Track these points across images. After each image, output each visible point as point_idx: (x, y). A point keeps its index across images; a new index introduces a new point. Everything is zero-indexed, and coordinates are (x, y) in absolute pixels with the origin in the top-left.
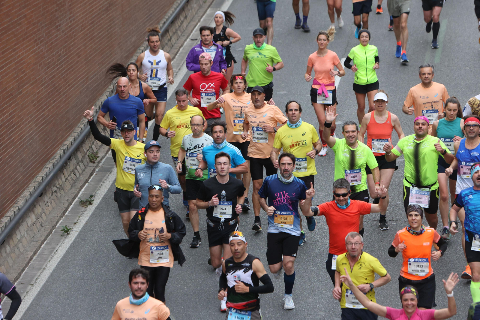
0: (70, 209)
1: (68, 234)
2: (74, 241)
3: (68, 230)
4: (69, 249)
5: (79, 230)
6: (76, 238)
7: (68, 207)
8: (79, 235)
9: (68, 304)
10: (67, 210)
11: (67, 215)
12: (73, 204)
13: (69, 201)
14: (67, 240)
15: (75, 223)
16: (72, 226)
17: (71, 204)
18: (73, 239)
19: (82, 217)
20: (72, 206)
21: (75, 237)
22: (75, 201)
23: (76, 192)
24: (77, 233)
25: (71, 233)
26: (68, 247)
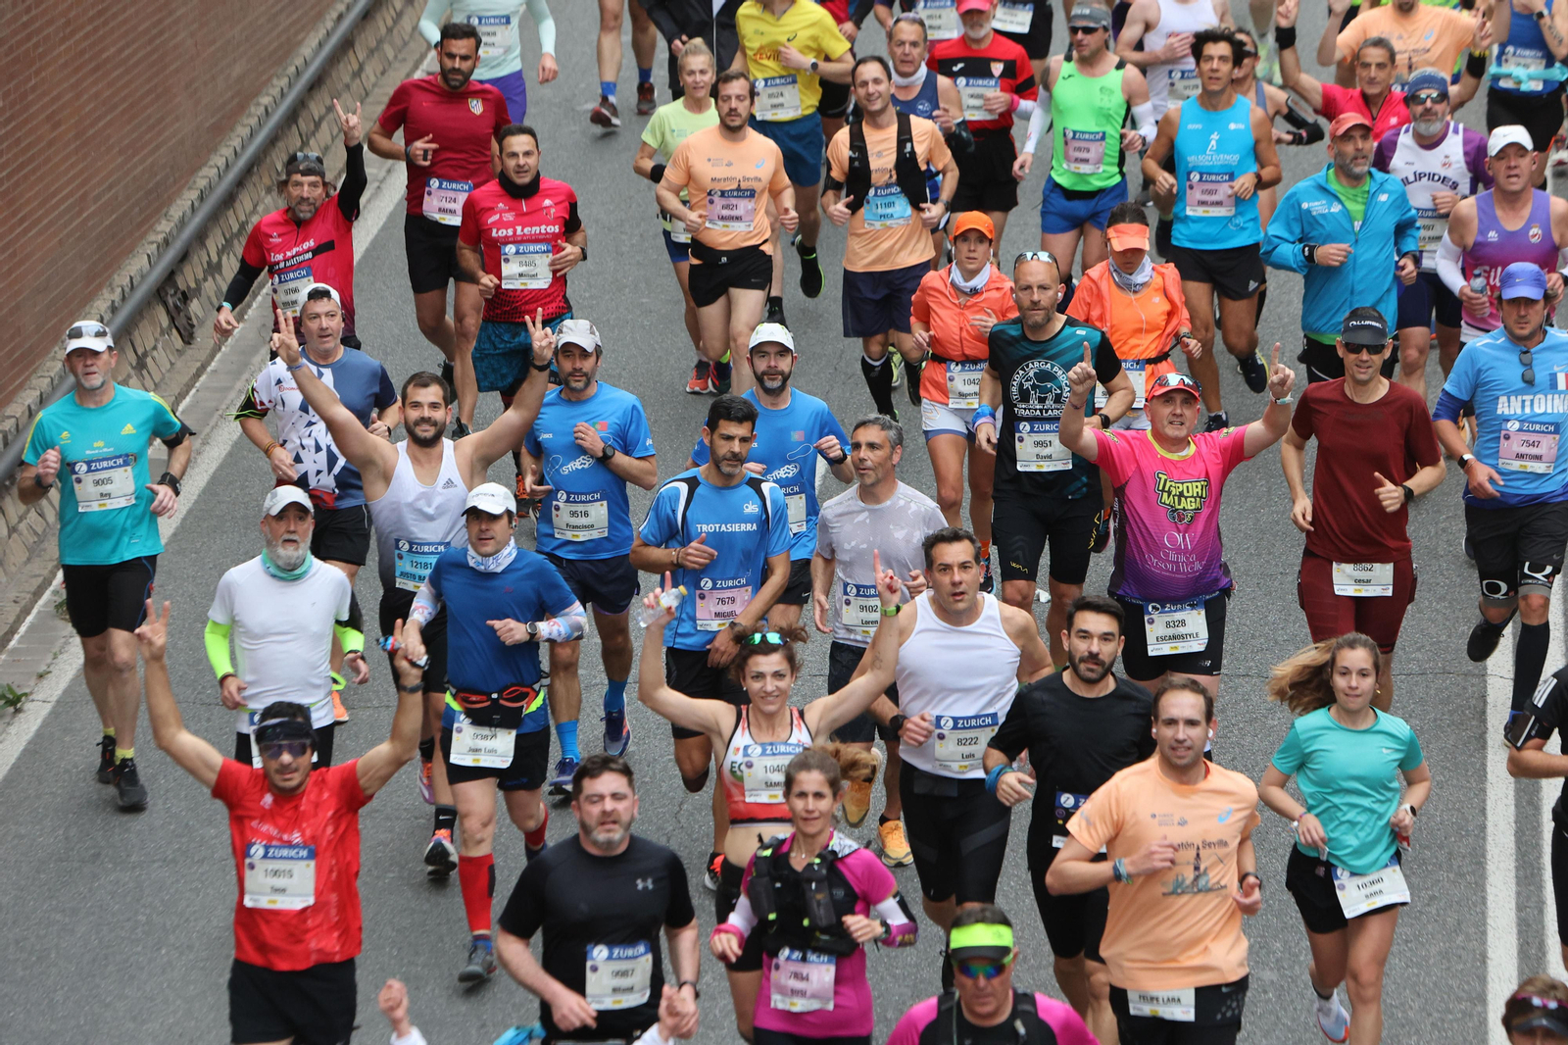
0: (23, 629)
1: (18, 711)
2: (39, 735)
3: (18, 699)
4: (19, 759)
5: (54, 698)
6: (45, 724)
7: (19, 621)
8: (54, 714)
9: (17, 942)
10: (12, 631)
11: (14, 650)
12: (35, 611)
13: (23, 603)
14: (13, 730)
15: (41, 676)
16: (32, 683)
17: (26, 611)
18: (34, 728)
19: (64, 656)
20: (30, 619)
21: (39, 722)
22: (41, 602)
23: (46, 572)
24: (48, 708)
25: (28, 706)
26: (16, 754)
